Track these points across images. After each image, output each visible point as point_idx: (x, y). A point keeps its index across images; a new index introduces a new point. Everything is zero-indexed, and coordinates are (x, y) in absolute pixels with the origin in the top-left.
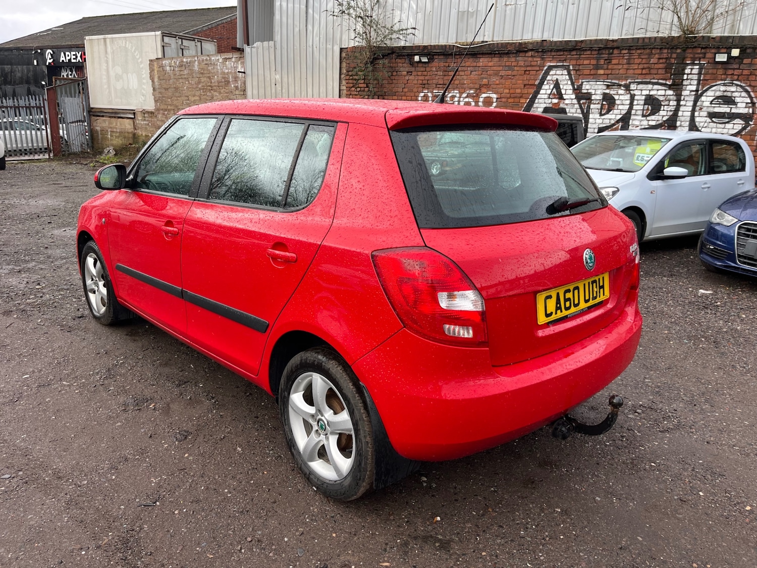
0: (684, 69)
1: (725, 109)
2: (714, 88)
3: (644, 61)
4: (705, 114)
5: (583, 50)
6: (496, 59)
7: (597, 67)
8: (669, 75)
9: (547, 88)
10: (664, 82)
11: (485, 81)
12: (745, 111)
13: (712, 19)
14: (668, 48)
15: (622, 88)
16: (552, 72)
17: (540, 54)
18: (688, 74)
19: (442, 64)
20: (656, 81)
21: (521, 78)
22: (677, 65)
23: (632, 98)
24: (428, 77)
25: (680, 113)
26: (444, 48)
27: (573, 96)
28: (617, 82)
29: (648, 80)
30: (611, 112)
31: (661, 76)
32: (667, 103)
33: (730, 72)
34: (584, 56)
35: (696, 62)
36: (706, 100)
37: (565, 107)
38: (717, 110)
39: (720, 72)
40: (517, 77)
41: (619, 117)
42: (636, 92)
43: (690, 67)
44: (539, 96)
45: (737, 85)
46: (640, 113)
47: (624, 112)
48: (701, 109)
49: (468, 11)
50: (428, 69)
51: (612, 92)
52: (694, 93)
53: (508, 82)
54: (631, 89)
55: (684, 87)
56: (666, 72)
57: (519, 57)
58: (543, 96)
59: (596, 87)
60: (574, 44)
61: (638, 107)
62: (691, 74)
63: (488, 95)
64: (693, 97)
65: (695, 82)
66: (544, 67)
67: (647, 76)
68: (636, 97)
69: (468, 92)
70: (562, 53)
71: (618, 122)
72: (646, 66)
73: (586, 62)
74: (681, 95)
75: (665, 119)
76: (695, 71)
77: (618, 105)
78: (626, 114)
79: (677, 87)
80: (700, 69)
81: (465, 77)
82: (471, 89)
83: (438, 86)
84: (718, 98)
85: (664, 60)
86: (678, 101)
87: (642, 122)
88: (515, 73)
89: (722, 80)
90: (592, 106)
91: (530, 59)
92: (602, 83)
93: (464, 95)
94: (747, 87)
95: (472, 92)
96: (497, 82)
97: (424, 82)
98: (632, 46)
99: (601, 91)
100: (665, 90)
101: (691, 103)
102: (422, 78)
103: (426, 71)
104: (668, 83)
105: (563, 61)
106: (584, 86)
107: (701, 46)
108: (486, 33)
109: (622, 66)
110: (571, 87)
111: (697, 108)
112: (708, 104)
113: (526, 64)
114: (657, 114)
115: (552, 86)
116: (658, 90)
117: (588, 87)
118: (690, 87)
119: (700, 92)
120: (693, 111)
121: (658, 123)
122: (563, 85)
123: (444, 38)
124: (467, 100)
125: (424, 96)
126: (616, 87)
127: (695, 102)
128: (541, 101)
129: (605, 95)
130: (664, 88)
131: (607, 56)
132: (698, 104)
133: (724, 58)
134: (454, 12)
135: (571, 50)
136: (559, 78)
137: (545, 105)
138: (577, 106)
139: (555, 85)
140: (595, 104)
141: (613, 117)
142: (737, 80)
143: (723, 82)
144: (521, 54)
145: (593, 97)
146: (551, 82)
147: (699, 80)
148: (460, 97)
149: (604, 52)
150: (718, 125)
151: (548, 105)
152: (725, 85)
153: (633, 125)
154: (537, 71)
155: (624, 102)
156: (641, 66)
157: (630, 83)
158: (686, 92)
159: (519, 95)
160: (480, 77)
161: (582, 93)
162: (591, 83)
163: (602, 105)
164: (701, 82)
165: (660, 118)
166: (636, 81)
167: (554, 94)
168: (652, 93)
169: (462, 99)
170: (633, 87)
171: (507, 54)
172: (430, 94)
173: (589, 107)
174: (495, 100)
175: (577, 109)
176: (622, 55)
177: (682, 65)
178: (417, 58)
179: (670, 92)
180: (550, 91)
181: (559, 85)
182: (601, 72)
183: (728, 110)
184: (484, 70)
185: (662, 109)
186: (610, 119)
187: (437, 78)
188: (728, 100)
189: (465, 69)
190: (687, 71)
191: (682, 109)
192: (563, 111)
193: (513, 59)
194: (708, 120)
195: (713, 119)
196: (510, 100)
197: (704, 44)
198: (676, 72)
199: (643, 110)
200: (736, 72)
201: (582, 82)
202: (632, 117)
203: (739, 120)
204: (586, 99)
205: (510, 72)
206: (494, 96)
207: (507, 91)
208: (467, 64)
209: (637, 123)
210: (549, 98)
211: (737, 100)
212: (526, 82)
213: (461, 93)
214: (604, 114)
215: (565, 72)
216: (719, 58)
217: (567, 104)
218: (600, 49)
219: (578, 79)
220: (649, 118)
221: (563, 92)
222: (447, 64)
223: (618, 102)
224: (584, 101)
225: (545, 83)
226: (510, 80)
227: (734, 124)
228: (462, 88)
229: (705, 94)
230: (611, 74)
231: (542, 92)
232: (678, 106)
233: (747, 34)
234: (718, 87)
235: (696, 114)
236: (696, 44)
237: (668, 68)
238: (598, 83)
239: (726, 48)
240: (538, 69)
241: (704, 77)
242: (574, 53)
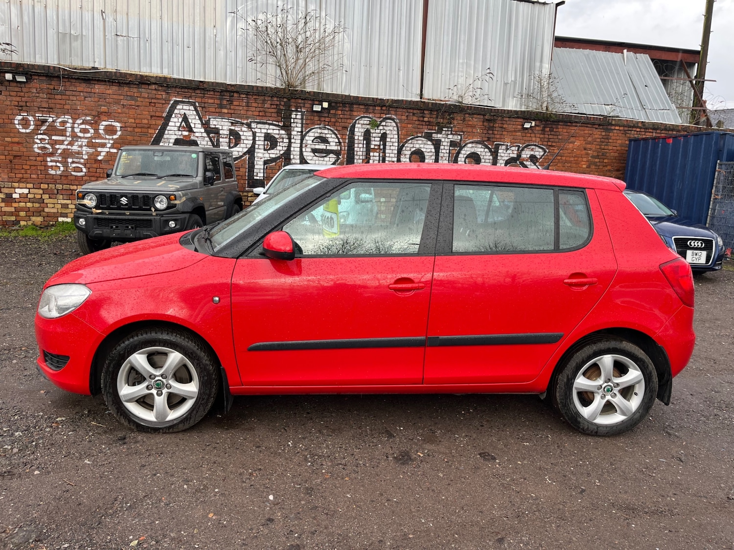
0: (291, 115)
1: (322, 146)
2: (313, 131)
3: (260, 105)
4: (309, 150)
5: (207, 90)
6: (115, 88)
7: (221, 106)
8: (280, 118)
9: (175, 122)
10: (277, 123)
11: (104, 109)
12: (335, 148)
13: (304, 78)
14: (277, 97)
15: (245, 126)
16: (179, 107)
17: (164, 88)
18: (294, 119)
19: (45, 86)
20: (271, 122)
21: (147, 109)
22: (286, 111)
23: (254, 134)
24: (26, 98)
25: (292, 149)
26: (46, 69)
27: (203, 130)
28: (240, 121)
29: (265, 121)
30: (238, 146)
31: (275, 119)
32: (281, 140)
33: (323, 119)
34: (208, 96)
35: (298, 110)
36: (309, 139)
37: (196, 139)
38: (317, 147)
39: (316, 118)
40: (142, 108)
41: (245, 150)
42: (256, 130)
43: (294, 113)
44: (168, 128)
45: (328, 129)
46: (262, 147)
47: (249, 146)
48: (306, 146)
49: (71, 34)
50: (24, 90)
51: (237, 129)
52: (300, 133)
53: (132, 112)
54: (252, 127)
55: (292, 128)
56: (278, 116)
57: (141, 88)
58: (172, 128)
59: (222, 123)
60: (197, 83)
61: (260, 142)
62: (296, 118)
63: (110, 123)
64: (300, 136)
65: (300, 125)
66: (170, 101)
67: (264, 118)
68: (257, 134)
69: (83, 118)
70: (186, 90)
71: (245, 154)
72: (261, 109)
73: (211, 101)
74: (291, 135)
75: (282, 152)
76: (299, 117)
77: (243, 140)
78: (251, 147)
79: (287, 127)
80: (302, 115)
81: (78, 103)
82: (86, 115)
83: (40, 109)
84: (316, 138)
85: (275, 106)
86: (290, 139)
87: (265, 155)
88: (138, 103)
89: (318, 125)
90: (221, 140)
91: (154, 92)
92: (227, 120)
93: (79, 121)
94: (335, 131)
95: (88, 118)
96: (120, 111)
97: (21, 104)
98: (249, 92)
99: (227, 127)
100: (279, 130)
101: (299, 141)
102: (18, 99)
103: (22, 92)
104: (280, 124)
105: (188, 98)
106: (211, 122)
107: (301, 98)
108: (97, 60)
109: (242, 107)
110: (199, 122)
111: (304, 145)
112: (310, 142)
113: (150, 96)
114: (275, 149)
115: (180, 120)
116: (273, 130)
117: (215, 123)
118: (297, 129)
119: (304, 133)
120: (301, 147)
121: (277, 156)
122: (192, 119)
123: (41, 58)
124: (83, 126)
125: (23, 119)
126: (239, 125)
127: (302, 140)
128: (170, 132)
129: (230, 130)
130: (277, 128)
131: (228, 97)
132: (304, 142)
133: (319, 108)
134: (51, 32)
135: (195, 89)
136: (187, 112)
137: (176, 137)
138: (207, 139)
139: (183, 118)
140: (223, 138)
141: (240, 149)
142: (328, 125)
143: (319, 126)
144: (143, 86)
145: (221, 132)
146: (179, 116)
147: (302, 124)
148: (74, 123)
149: (226, 94)
150: (319, 158)
151: (179, 137)
152: (320, 128)
153: (258, 157)
154: (163, 104)
155: (248, 138)
156: (258, 109)
157: (251, 122)
158: (294, 132)
159: (146, 126)
160: (97, 104)
161: (210, 128)
162: (217, 119)
163: (230, 138)
164: (304, 125)
165: (278, 152)
166: (255, 121)
167: (183, 127)
168: (269, 131)
169: (76, 125)
170: (253, 125)
171: (129, 83)
172: (31, 118)
173: (218, 141)
174: (118, 129)
175: (207, 141)
176: (241, 98)
177: (289, 111)
178: (9, 76)
179: (283, 132)
180: (180, 123)
181: (187, 119)
182: (225, 111)
183: (324, 147)
184: (102, 96)
185: (278, 145)
186: (238, 152)
187: (39, 100)
188: (324, 140)
189: (77, 94)
190: (293, 116)
191: (293, 145)
192: (195, 143)
193: (135, 90)
194: (312, 154)
195: (316, 154)
196: (136, 130)
197: (303, 96)
198: (285, 117)
199: (264, 145)
200: (327, 119)
201: (209, 119)
202: (256, 150)
203: (332, 154)
204: (215, 133)
205: (133, 102)
206: (118, 125)
207: (133, 121)
208: (79, 89)
209: (260, 155)
210: (179, 130)
211: (330, 140)
212: (153, 114)
213: (74, 120)
214: (233, 147)
215: (192, 108)
216: (315, 108)
217: (197, 137)
218: (222, 91)
219: (206, 115)
220: (269, 152)
221: (192, 125)
222: (52, 87)
223: (243, 137)
224: (214, 135)
225: (173, 116)
226: (135, 110)
227: (330, 158)
228: (75, 114)
229: (307, 135)
230: (234, 113)
231: (170, 124)
232: (290, 143)
233: (329, 92)
234: (316, 129)
235: (304, 149)
236: (298, 96)
237: (279, 112)
238: (223, 120)
239: (318, 101)
240: (164, 102)
241: (306, 121)
242: (198, 91)
